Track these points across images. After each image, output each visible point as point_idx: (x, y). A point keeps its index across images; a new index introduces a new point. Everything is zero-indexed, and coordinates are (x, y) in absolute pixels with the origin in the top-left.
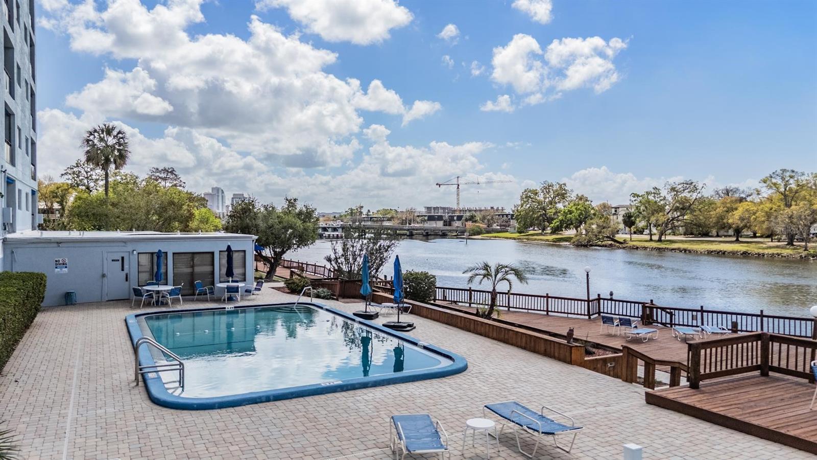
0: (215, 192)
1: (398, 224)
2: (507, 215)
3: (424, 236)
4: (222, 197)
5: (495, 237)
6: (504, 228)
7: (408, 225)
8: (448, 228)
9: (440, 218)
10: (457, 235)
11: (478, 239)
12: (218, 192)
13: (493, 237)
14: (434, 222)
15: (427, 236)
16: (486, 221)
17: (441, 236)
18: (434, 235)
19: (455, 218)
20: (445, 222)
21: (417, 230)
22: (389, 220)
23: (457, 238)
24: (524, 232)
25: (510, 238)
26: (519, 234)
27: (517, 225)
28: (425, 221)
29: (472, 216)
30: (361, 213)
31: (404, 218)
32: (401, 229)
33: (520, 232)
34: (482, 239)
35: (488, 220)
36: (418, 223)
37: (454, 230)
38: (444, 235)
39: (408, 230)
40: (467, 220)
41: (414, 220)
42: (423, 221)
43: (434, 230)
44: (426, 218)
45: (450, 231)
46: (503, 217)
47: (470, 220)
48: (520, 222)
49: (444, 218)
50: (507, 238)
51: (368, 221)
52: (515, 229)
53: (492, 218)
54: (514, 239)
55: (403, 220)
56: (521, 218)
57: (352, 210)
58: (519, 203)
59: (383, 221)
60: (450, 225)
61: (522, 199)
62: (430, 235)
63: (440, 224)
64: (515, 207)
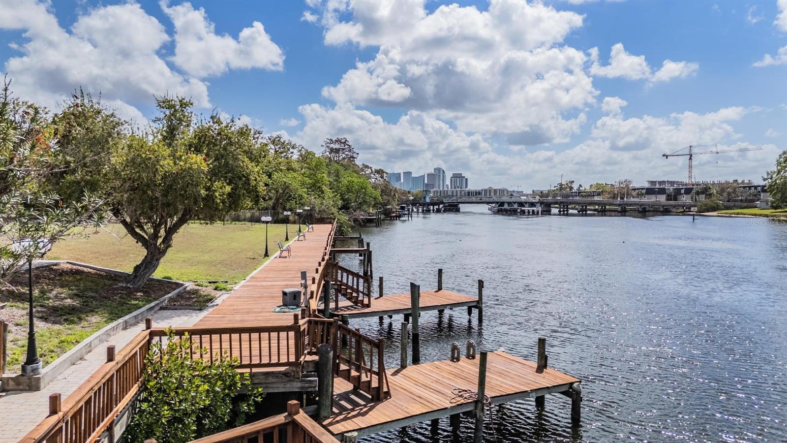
0: (437, 172)
1: (609, 198)
2: (756, 187)
3: (640, 212)
4: (443, 176)
5: (738, 214)
6: (749, 203)
7: (619, 199)
8: (672, 202)
9: (662, 191)
10: (684, 211)
11: (713, 216)
12: (439, 172)
13: (734, 213)
14: (654, 196)
15: (644, 212)
16: (725, 194)
17: (662, 212)
18: (653, 211)
19: (683, 191)
20: (668, 195)
21: (630, 205)
22: (599, 194)
23: (684, 215)
24: (781, 208)
25: (760, 215)
26: (773, 211)
27: (771, 199)
28: (642, 194)
29: (705, 188)
30: (571, 188)
31: (616, 192)
32: (610, 204)
33: (776, 208)
34: (718, 216)
35: (729, 194)
36: (633, 197)
37: (679, 206)
38: (666, 212)
39: (620, 205)
40: (698, 193)
41: (628, 194)
42: (640, 195)
43: (652, 205)
44: (644, 191)
45: (674, 206)
46: (750, 189)
47: (702, 193)
48: (775, 194)
49: (668, 192)
50: (755, 215)
51: (576, 196)
52: (767, 204)
53: (734, 192)
54: (767, 216)
55: (615, 194)
56: (777, 188)
57: (561, 185)
58: (775, 169)
59: (594, 196)
60: (675, 199)
61: (779, 163)
62: (649, 211)
63: (662, 198)
64: (768, 174)
